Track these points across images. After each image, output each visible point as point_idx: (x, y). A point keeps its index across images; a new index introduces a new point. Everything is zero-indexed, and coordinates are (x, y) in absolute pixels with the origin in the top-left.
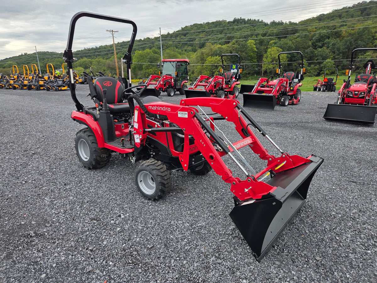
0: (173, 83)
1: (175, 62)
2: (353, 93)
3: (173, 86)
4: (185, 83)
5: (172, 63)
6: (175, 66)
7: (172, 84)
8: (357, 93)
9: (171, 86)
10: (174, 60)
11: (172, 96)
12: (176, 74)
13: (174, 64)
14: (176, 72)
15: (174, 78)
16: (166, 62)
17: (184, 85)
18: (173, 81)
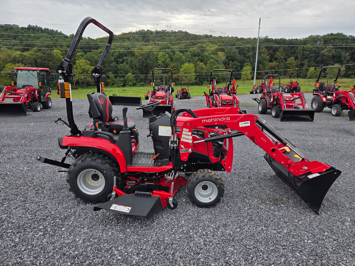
0: (38, 95)
1: (37, 70)
2: (226, 101)
3: (37, 99)
4: (48, 95)
5: (31, 72)
6: (36, 76)
7: (36, 97)
8: (228, 101)
9: (35, 100)
10: (35, 68)
11: (39, 111)
12: (40, 85)
13: (35, 73)
14: (40, 83)
15: (37, 90)
16: (21, 70)
17: (49, 97)
18: (36, 93)
